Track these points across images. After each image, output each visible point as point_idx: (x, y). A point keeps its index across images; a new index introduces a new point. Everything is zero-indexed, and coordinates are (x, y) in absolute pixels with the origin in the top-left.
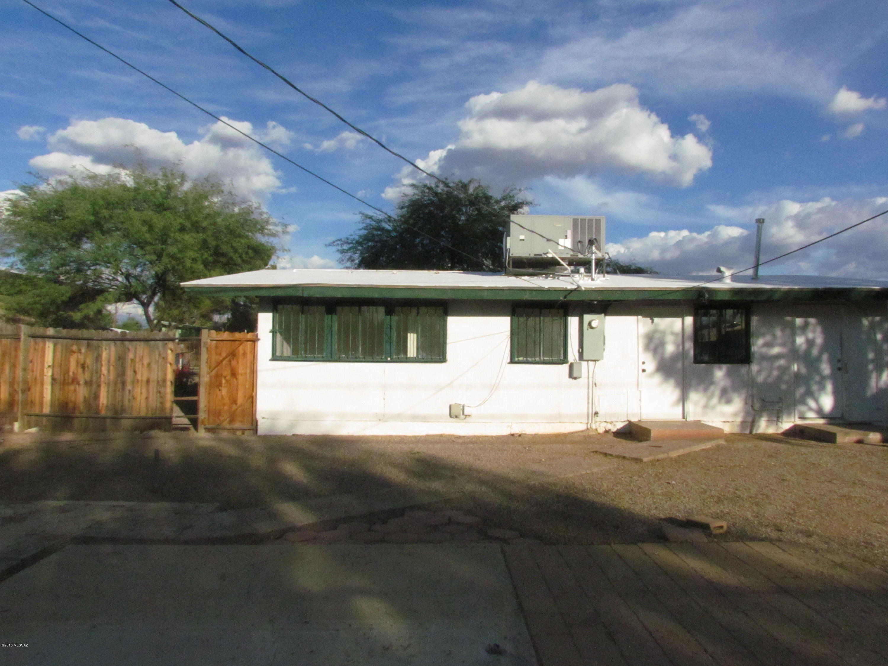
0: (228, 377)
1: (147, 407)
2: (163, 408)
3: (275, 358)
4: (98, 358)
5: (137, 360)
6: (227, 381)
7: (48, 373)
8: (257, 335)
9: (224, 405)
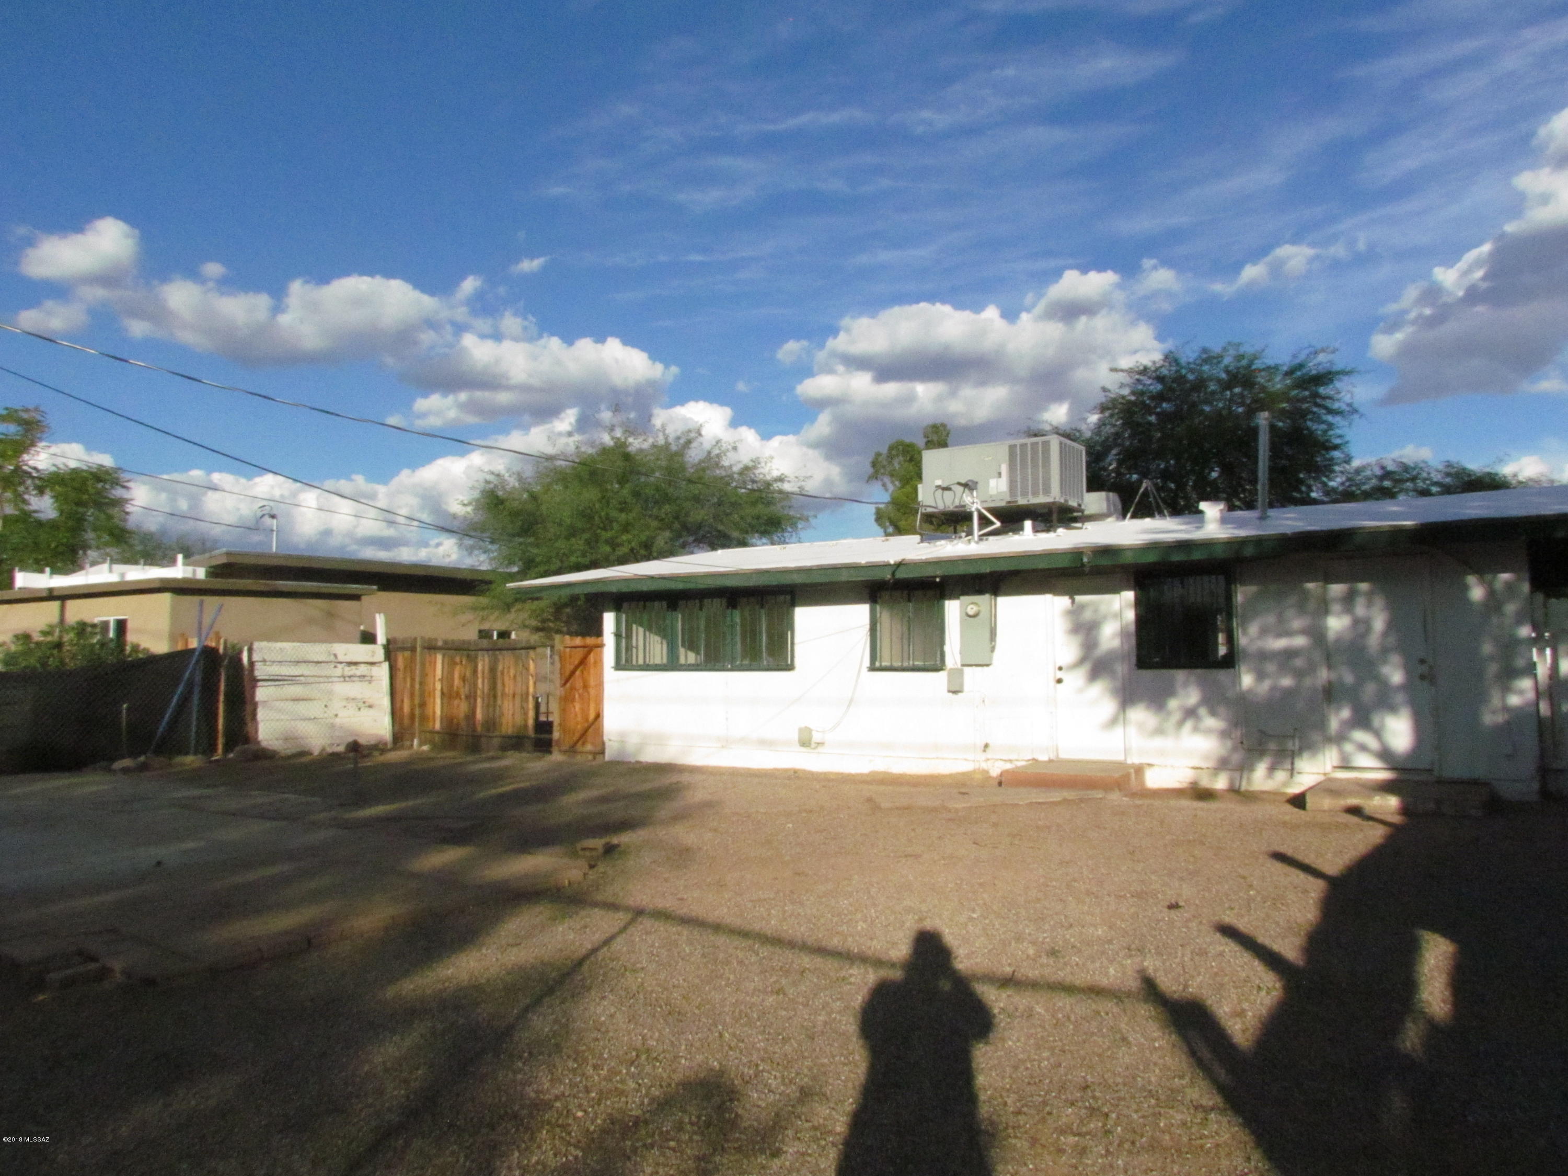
0: (581, 691)
1: (513, 726)
2: (526, 726)
3: (619, 666)
4: (475, 671)
5: (506, 670)
6: (580, 695)
7: (438, 686)
8: (602, 641)
9: (577, 724)
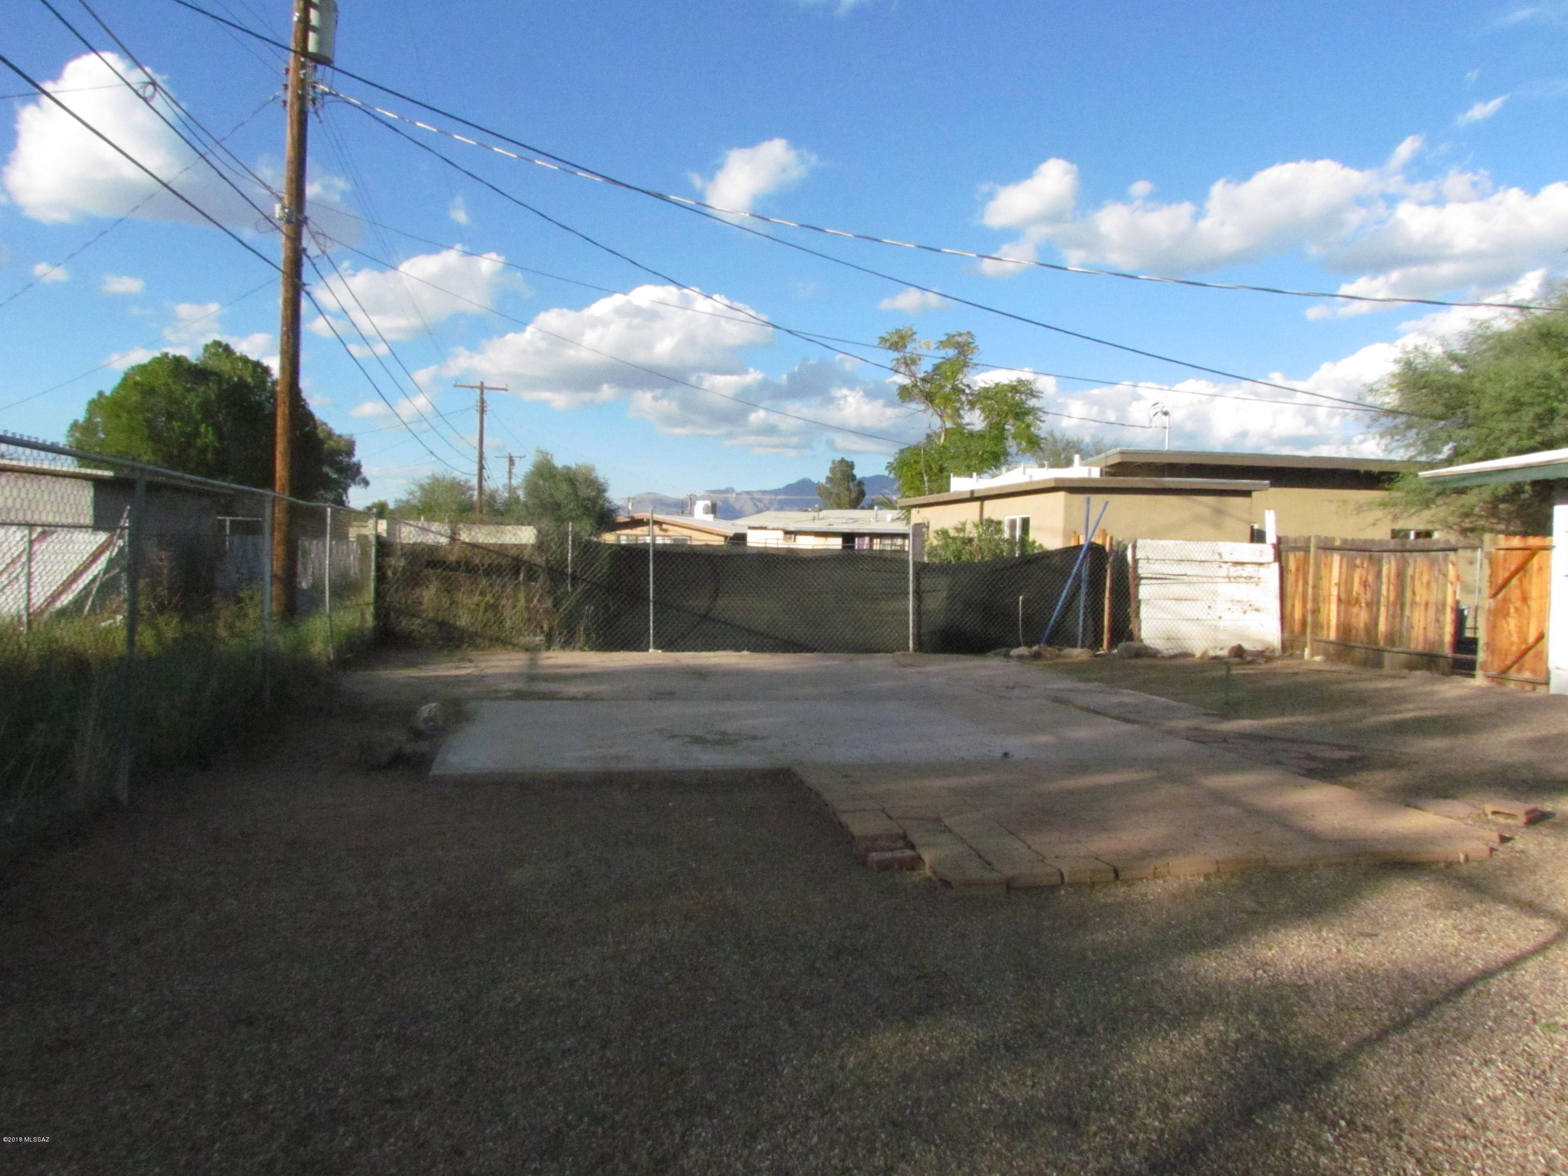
0: (1518, 604)
1: (1425, 642)
2: (1441, 643)
4: (1379, 575)
5: (1417, 576)
6: (1517, 609)
8: (1551, 541)
9: (1512, 644)
